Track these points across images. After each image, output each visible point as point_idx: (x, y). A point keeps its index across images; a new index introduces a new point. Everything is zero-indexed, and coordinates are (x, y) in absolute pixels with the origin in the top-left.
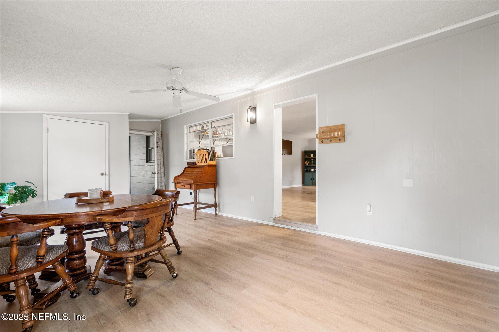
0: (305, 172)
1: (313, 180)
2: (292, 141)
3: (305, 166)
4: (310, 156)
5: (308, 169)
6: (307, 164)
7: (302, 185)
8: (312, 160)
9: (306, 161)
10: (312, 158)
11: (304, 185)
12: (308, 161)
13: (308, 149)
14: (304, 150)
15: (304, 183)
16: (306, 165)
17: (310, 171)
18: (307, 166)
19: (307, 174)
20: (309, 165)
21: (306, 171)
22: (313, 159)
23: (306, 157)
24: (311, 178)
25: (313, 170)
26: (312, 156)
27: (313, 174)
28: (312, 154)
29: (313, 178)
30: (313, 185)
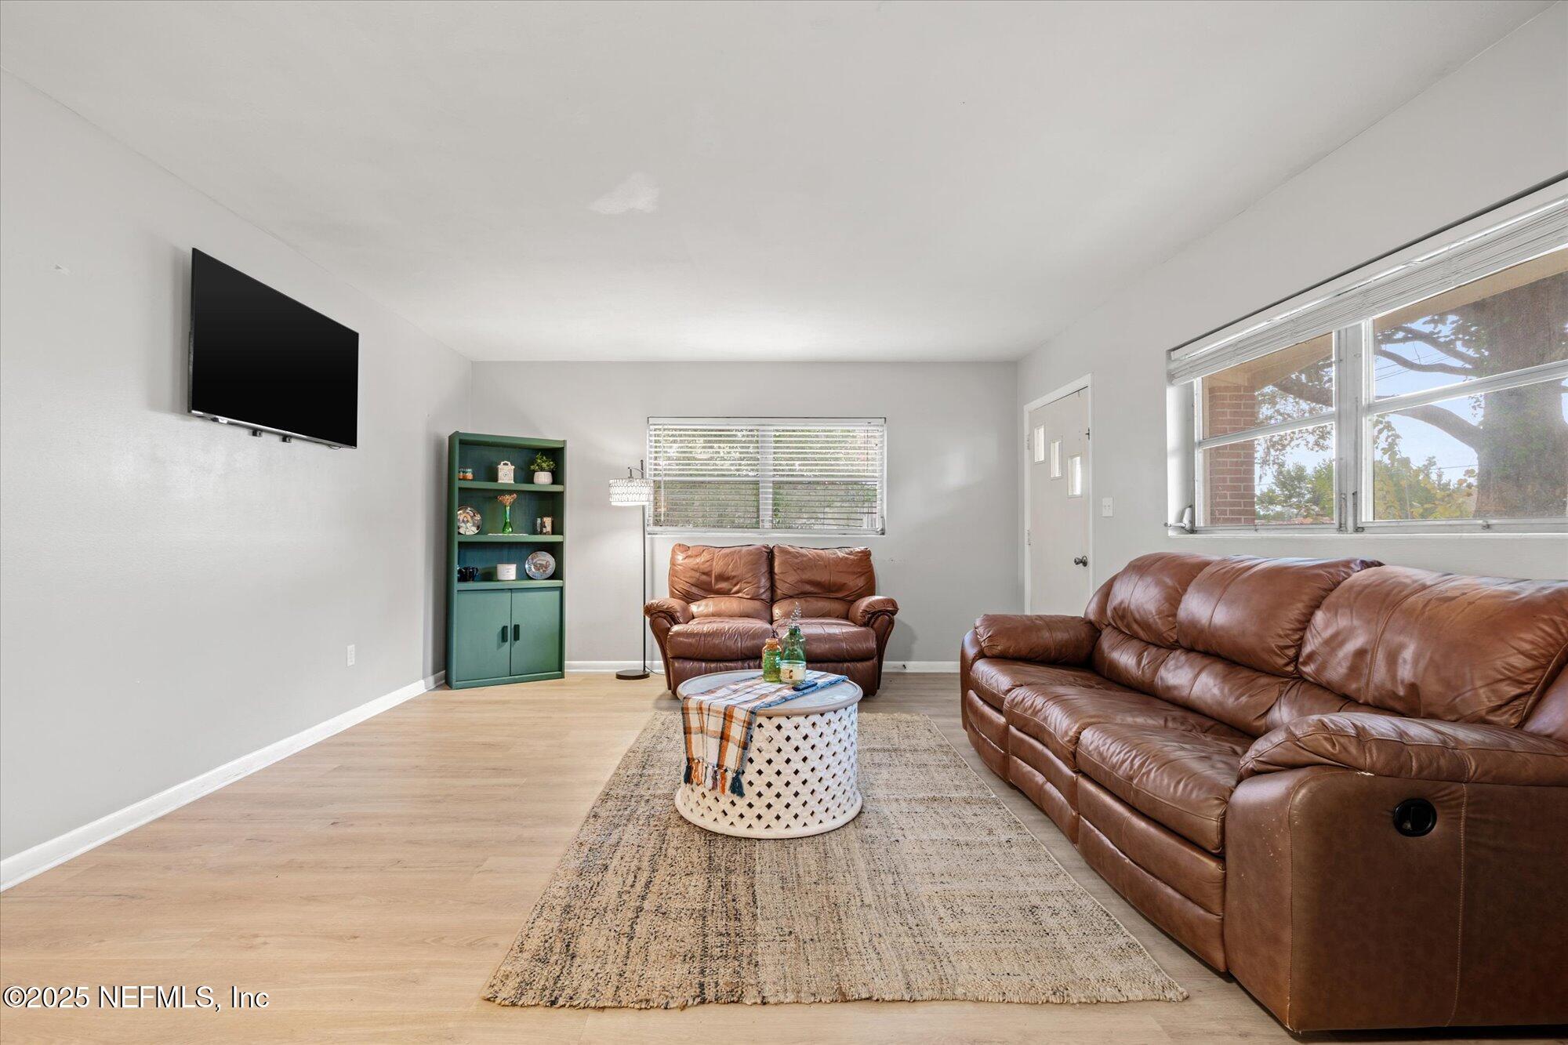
0: (457, 586)
1: (516, 638)
3: (460, 543)
4: (493, 476)
5: (477, 562)
6: (469, 529)
7: (431, 679)
8: (508, 499)
9: (463, 505)
10: (507, 490)
11: (447, 678)
12: (478, 510)
13: (473, 427)
14: (446, 432)
16: (463, 539)
17: (490, 576)
18: (466, 546)
19: (468, 600)
20: (482, 538)
21: (465, 577)
22: (510, 492)
23: (464, 479)
24: (504, 629)
25: (508, 572)
26: (506, 473)
27: (517, 596)
28: (507, 464)
29: (513, 627)
30: (517, 677)
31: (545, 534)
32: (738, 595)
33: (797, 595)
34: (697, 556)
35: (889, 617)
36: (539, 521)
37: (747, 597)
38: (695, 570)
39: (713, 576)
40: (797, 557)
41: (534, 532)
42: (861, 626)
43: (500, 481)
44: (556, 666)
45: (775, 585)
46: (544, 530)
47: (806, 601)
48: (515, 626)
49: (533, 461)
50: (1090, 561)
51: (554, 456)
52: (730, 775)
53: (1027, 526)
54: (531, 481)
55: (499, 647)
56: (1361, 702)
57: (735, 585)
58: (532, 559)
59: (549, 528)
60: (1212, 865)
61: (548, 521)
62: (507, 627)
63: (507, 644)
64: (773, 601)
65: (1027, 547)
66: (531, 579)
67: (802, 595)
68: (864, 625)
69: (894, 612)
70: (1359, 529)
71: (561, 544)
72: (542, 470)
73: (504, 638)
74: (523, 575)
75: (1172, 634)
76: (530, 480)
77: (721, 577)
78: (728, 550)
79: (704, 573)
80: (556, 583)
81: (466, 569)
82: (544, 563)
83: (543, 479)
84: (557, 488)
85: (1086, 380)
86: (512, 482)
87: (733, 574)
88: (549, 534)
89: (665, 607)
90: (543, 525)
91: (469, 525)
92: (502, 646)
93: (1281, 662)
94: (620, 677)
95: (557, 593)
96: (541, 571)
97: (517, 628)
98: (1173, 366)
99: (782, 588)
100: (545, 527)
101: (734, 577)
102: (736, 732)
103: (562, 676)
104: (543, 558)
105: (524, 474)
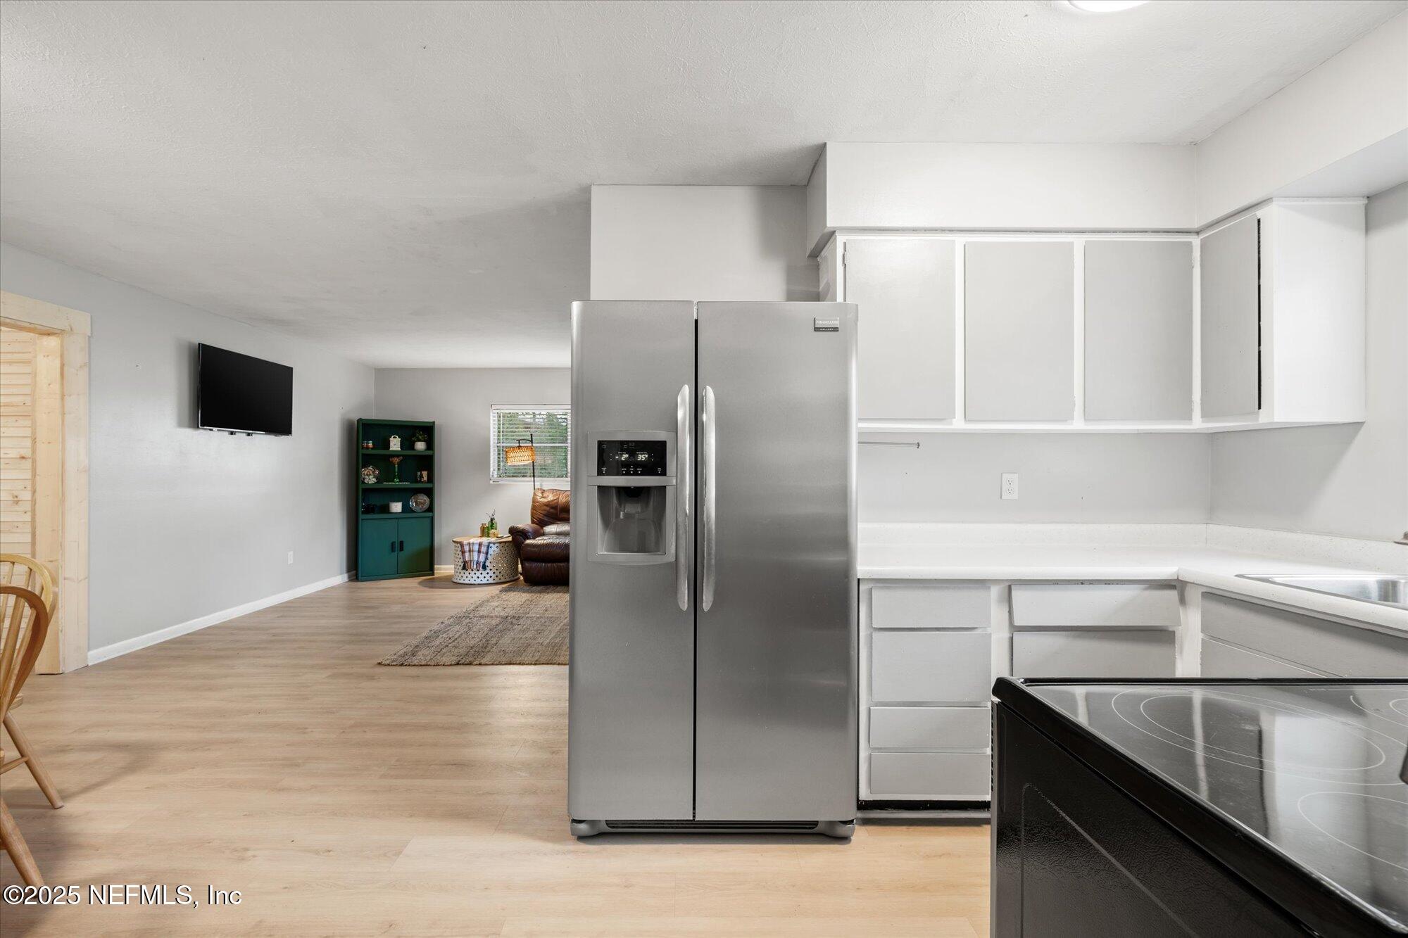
0: (363, 517)
1: (402, 549)
2: (291, 369)
3: (364, 489)
4: (387, 446)
5: (375, 500)
6: (371, 480)
7: (346, 577)
8: (396, 460)
9: (365, 465)
10: (395, 455)
11: (357, 575)
12: (376, 467)
13: (373, 415)
14: (355, 417)
15: (356, 568)
16: (365, 486)
17: (385, 509)
18: (369, 491)
19: (370, 525)
20: (380, 486)
21: (369, 510)
22: (398, 456)
23: (368, 448)
24: (393, 544)
25: (397, 507)
26: (395, 444)
27: (402, 523)
28: (397, 438)
29: (399, 542)
30: (402, 574)
31: (423, 482)
36: (420, 473)
41: (415, 481)
43: (391, 449)
44: (428, 567)
46: (423, 480)
48: (401, 541)
49: (414, 435)
51: (427, 431)
52: (481, 564)
58: (414, 499)
59: (425, 478)
61: (425, 474)
62: (395, 542)
63: (396, 553)
66: (415, 512)
71: (433, 489)
72: (420, 441)
73: (393, 550)
74: (406, 508)
76: (412, 447)
80: (429, 514)
81: (368, 505)
82: (422, 501)
83: (420, 446)
84: (429, 453)
86: (399, 449)
88: (425, 482)
90: (421, 476)
91: (371, 477)
92: (390, 555)
95: (428, 521)
96: (419, 506)
97: (402, 543)
100: (423, 477)
102: (484, 549)
103: (431, 574)
104: (421, 498)
105: (408, 444)
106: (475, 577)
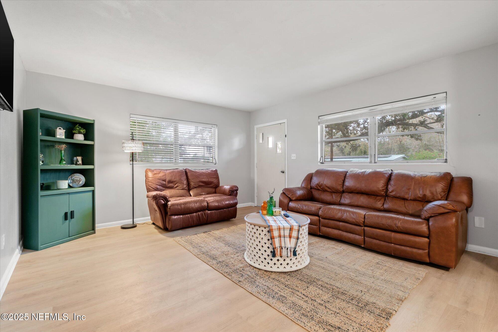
0: (40, 193)
4: (53, 134)
7: (19, 248)
8: (63, 147)
10: (60, 142)
19: (46, 201)
20: (50, 167)
22: (63, 143)
24: (66, 214)
25: (64, 184)
26: (60, 133)
27: (71, 196)
28: (61, 129)
29: (70, 212)
30: (73, 237)
31: (78, 165)
32: (177, 188)
33: (198, 186)
34: (159, 173)
35: (236, 191)
36: (75, 158)
37: (181, 189)
38: (160, 179)
39: (167, 181)
40: (196, 173)
41: (72, 163)
42: (229, 195)
43: (57, 137)
44: (91, 228)
45: (189, 184)
46: (78, 163)
47: (202, 189)
48: (71, 211)
49: (73, 129)
50: (286, 172)
53: (256, 161)
54: (72, 138)
55: (63, 224)
56: (409, 199)
57: (176, 184)
58: (71, 178)
59: (80, 162)
60: (426, 240)
61: (81, 158)
62: (67, 212)
63: (68, 221)
64: (189, 190)
65: (255, 168)
66: (72, 187)
67: (199, 186)
68: (230, 195)
69: (237, 190)
70: (375, 163)
71: (93, 170)
72: (80, 133)
73: (66, 218)
75: (341, 189)
77: (170, 182)
78: (169, 171)
79: (163, 180)
80: (88, 189)
82: (78, 179)
83: (79, 137)
84: (89, 143)
85: (285, 121)
86: (64, 137)
87: (175, 180)
88: (81, 165)
89: (163, 195)
90: (77, 161)
92: (65, 223)
93: (383, 193)
94: (123, 228)
95: (91, 194)
96: (77, 183)
97: (72, 213)
98: (319, 120)
99: (192, 184)
100: (78, 161)
101: (175, 181)
103: (95, 233)
104: (77, 177)
105: (70, 134)
106: (284, 263)
